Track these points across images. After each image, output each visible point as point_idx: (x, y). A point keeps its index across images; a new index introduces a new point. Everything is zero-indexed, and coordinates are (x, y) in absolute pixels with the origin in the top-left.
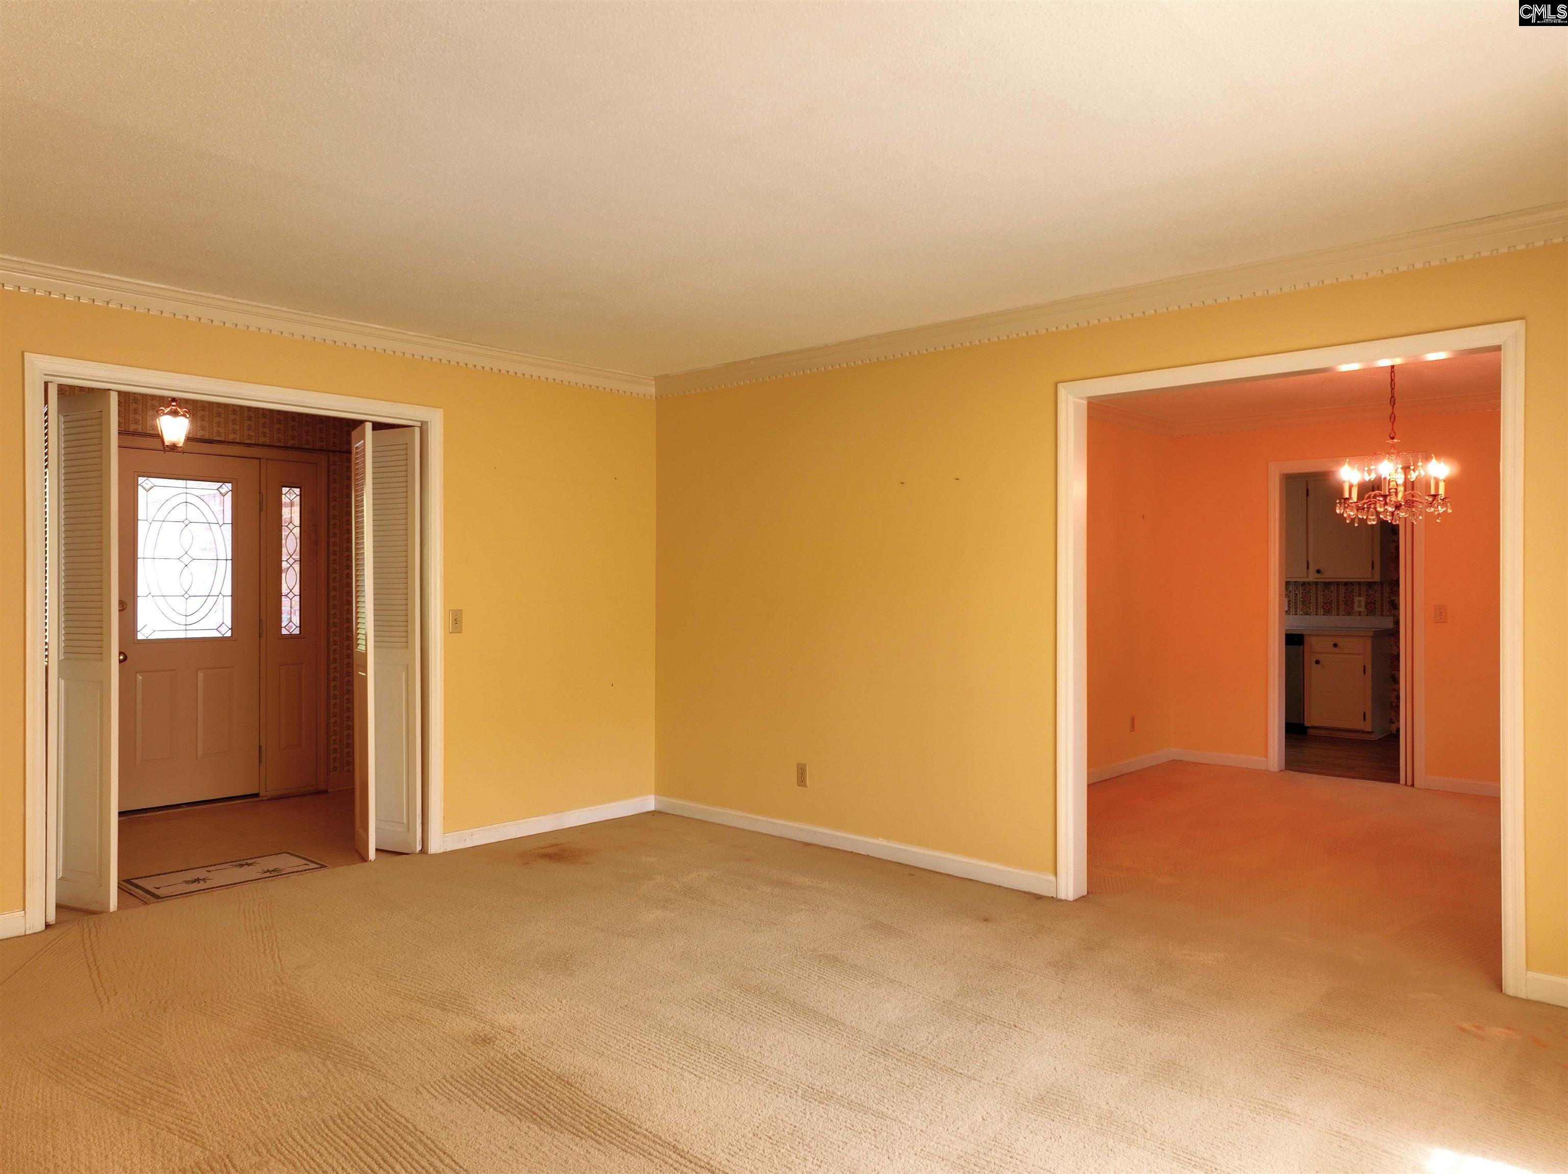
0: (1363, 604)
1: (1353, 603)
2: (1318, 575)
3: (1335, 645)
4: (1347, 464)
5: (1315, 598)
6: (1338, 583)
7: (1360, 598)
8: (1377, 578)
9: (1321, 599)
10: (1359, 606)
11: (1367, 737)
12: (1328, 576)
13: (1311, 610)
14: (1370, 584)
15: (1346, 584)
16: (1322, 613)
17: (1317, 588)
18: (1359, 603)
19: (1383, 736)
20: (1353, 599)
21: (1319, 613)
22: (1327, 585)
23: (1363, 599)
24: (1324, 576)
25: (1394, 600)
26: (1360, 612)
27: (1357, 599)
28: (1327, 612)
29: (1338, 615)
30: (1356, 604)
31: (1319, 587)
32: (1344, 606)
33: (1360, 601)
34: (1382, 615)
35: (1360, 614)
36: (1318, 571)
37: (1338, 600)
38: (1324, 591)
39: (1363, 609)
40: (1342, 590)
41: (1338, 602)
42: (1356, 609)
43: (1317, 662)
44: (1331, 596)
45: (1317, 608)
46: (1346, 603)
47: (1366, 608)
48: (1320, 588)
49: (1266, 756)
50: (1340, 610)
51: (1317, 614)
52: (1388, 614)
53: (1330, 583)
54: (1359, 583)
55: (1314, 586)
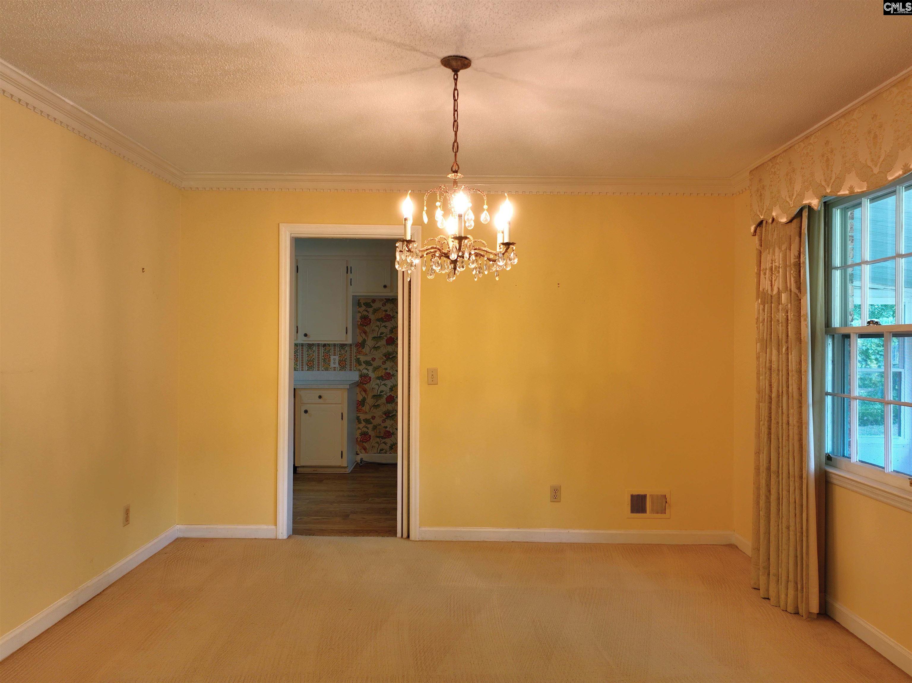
0: (337, 361)
1: (329, 361)
2: (305, 338)
3: (320, 397)
4: (408, 197)
5: (301, 357)
6: (318, 345)
7: (335, 357)
8: (350, 341)
9: (305, 359)
10: (334, 363)
11: (342, 471)
12: (312, 339)
13: (298, 367)
14: (343, 346)
15: (325, 345)
16: (307, 369)
17: (302, 348)
18: (335, 360)
19: (353, 467)
20: (330, 357)
21: (304, 369)
22: (310, 346)
23: (337, 358)
24: (309, 339)
25: (359, 358)
26: (335, 368)
27: (332, 357)
28: (310, 368)
29: (318, 370)
30: (332, 361)
31: (304, 347)
32: (323, 363)
33: (334, 359)
34: (351, 370)
35: (335, 369)
36: (306, 335)
37: (319, 358)
38: (308, 351)
39: (337, 365)
40: (322, 350)
41: (318, 360)
42: (332, 365)
43: (306, 412)
44: (313, 355)
45: (302, 365)
46: (324, 360)
47: (339, 364)
48: (305, 349)
49: (276, 525)
50: (320, 366)
51: (302, 370)
52: (355, 369)
53: (313, 345)
54: (335, 345)
55: (301, 347)
